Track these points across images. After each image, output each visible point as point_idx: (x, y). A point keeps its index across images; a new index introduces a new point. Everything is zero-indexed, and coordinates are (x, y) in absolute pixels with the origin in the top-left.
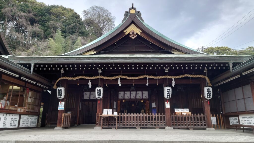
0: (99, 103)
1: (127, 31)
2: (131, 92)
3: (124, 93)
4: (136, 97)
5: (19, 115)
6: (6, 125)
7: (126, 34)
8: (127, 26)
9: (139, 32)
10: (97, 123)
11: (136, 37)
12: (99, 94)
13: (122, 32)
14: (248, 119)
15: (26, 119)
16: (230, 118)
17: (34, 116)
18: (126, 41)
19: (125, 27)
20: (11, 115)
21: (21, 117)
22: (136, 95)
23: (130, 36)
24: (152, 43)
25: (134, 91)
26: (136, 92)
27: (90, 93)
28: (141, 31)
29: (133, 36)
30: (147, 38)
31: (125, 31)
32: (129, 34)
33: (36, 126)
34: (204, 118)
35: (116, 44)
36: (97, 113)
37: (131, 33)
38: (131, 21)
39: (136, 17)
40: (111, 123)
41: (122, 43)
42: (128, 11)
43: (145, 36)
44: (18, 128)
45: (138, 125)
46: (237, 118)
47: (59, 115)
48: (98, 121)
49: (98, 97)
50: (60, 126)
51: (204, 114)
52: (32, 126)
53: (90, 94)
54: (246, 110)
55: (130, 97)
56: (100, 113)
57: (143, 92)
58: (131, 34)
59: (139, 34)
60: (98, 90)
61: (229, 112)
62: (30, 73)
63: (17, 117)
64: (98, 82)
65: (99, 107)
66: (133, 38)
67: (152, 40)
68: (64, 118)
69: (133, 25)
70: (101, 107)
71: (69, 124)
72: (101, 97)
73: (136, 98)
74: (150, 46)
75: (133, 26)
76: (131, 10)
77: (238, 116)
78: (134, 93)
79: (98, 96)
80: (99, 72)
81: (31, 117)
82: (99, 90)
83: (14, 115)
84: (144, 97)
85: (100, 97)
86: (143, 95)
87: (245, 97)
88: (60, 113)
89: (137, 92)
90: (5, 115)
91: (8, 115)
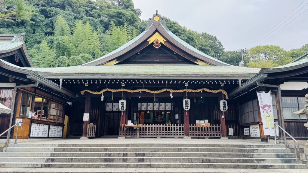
0: (123, 115)
1: (151, 40)
2: (154, 104)
3: (147, 105)
4: (159, 108)
5: (48, 126)
6: (40, 134)
7: (150, 43)
8: (150, 34)
9: (163, 41)
10: (121, 133)
11: (159, 46)
12: (122, 106)
13: (146, 41)
14: (255, 129)
15: (54, 129)
16: (245, 129)
17: (60, 127)
18: (149, 50)
19: (149, 36)
20: (43, 125)
21: (50, 127)
22: (159, 106)
23: (154, 46)
24: (176, 53)
25: (157, 103)
26: (159, 104)
27: (113, 104)
28: (165, 40)
29: (157, 46)
30: (171, 47)
31: (148, 40)
32: (153, 43)
33: (61, 136)
34: (219, 128)
35: (139, 53)
36: (120, 124)
37: (155, 42)
38: (154, 30)
39: (160, 26)
40: (133, 134)
41: (146, 53)
42: (152, 18)
43: (169, 46)
44: (48, 137)
45: (159, 134)
46: (248, 128)
47: (84, 126)
48: (121, 131)
49: (122, 110)
50: (86, 136)
51: (219, 125)
52: (58, 136)
53: (113, 106)
54: (254, 121)
55: (153, 108)
56: (123, 124)
57: (166, 104)
58: (155, 44)
59: (163, 43)
60: (121, 103)
61: (244, 123)
62: (59, 87)
63: (47, 126)
64: (122, 95)
65: (123, 119)
66: (157, 48)
67: (177, 50)
68: (89, 129)
69: (157, 33)
70: (124, 118)
71: (94, 134)
72: (125, 109)
73: (159, 110)
74: (175, 57)
75: (157, 35)
76: (155, 17)
77: (249, 127)
78: (157, 104)
79: (122, 108)
80: (122, 85)
81: (57, 128)
82: (123, 103)
83: (45, 125)
84: (167, 109)
85: (123, 109)
86: (166, 106)
87: (254, 110)
88: (85, 124)
89: (161, 104)
90: (38, 125)
91: (41, 125)
